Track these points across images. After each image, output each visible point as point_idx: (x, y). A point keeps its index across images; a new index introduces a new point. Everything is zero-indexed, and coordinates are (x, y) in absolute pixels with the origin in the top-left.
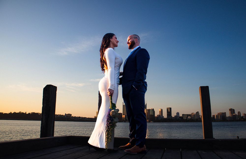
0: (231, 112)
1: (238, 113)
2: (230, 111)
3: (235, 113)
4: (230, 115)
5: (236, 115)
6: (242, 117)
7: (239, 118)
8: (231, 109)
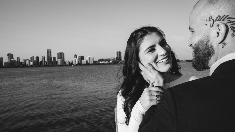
0: (9, 57)
1: (17, 59)
2: (7, 55)
3: (13, 59)
4: (8, 61)
5: (14, 61)
6: (22, 63)
7: (18, 64)
8: (9, 54)
